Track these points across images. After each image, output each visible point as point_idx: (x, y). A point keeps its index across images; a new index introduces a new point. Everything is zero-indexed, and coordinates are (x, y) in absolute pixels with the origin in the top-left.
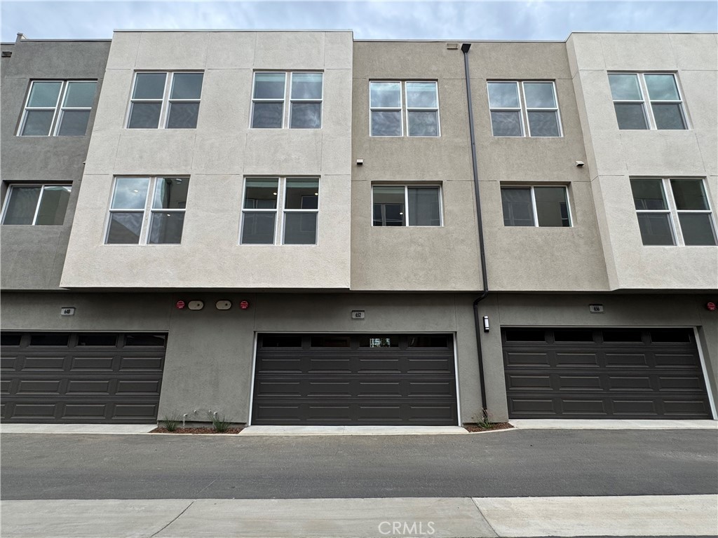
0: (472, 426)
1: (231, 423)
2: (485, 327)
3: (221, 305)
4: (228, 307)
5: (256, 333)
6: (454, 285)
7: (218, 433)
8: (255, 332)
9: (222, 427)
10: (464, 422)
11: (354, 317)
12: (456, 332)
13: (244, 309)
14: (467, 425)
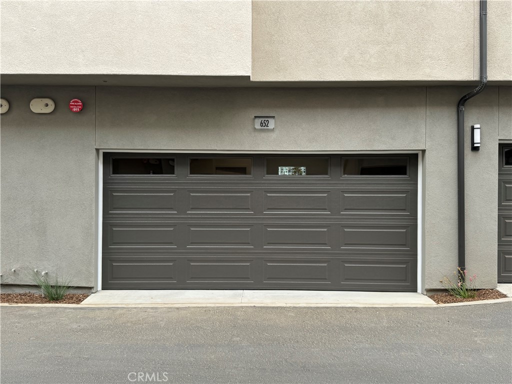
0: (440, 293)
1: (69, 287)
2: (473, 143)
3: (39, 106)
4: (50, 109)
5: (101, 153)
6: (428, 70)
7: (49, 302)
8: (97, 150)
9: (55, 294)
10: (428, 287)
11: (258, 126)
12: (424, 151)
13: (76, 112)
14: (433, 293)
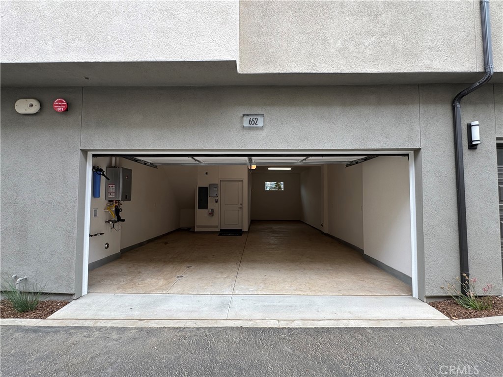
0: (441, 301)
2: (470, 141)
3: (24, 107)
5: (90, 155)
11: (246, 124)
12: (419, 149)
